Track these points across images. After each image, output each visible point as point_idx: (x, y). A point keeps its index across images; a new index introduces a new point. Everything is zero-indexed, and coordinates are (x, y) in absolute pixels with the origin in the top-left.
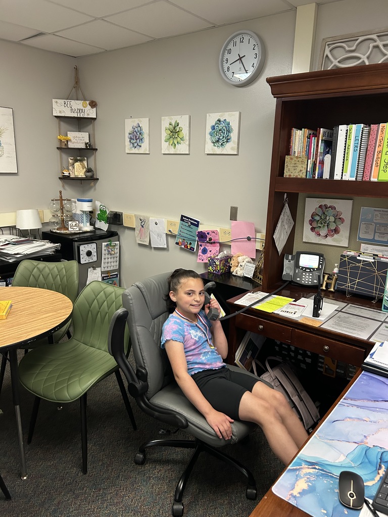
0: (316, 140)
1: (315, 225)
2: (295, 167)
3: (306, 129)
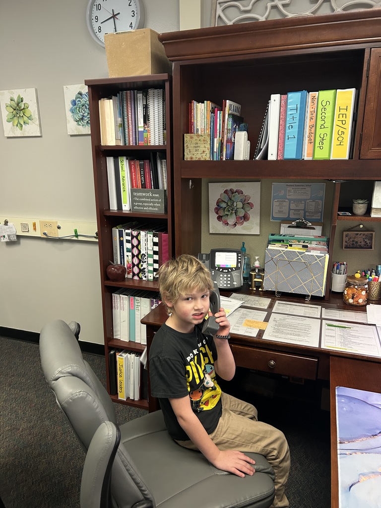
0: (221, 114)
1: (221, 213)
2: (197, 147)
3: (209, 102)
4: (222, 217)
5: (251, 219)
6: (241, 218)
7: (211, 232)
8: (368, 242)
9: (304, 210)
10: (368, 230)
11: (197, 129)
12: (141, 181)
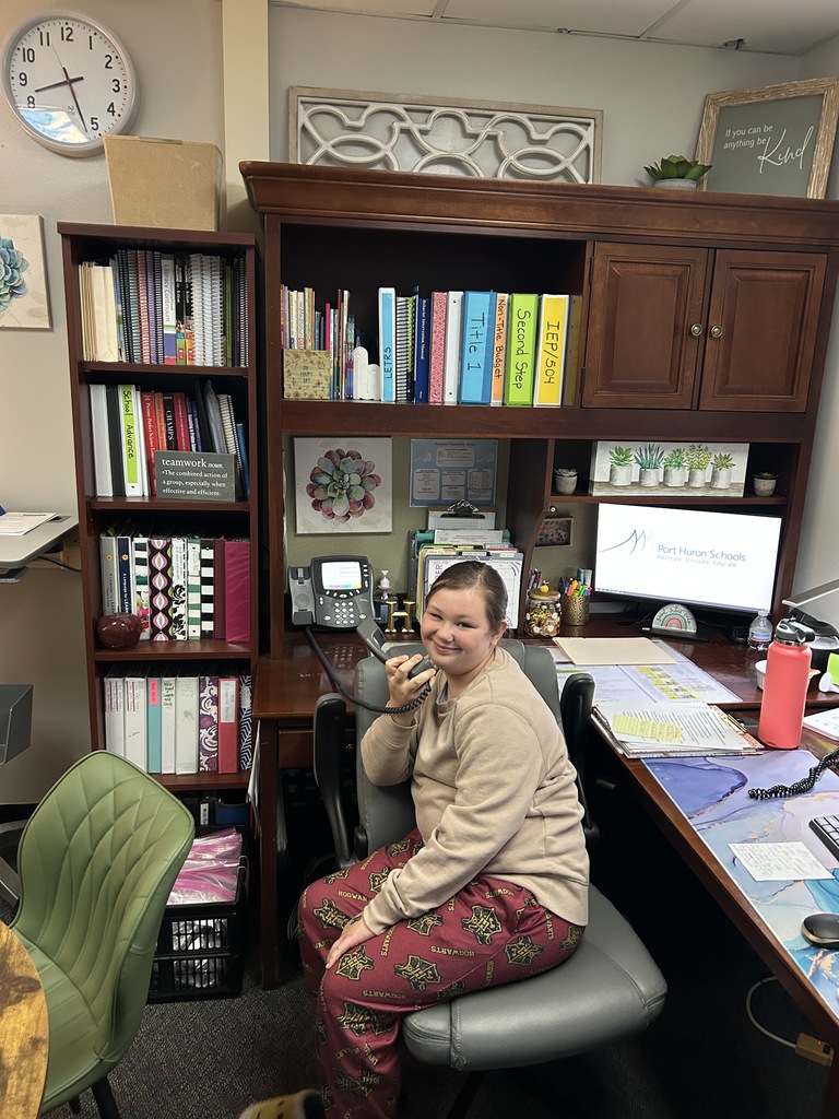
0: (337, 315)
1: (320, 495)
2: (306, 375)
3: (311, 290)
4: (321, 501)
5: (375, 505)
6: (358, 503)
7: (299, 532)
8: (563, 534)
9: (465, 486)
10: (561, 516)
11: (291, 339)
12: (168, 435)
